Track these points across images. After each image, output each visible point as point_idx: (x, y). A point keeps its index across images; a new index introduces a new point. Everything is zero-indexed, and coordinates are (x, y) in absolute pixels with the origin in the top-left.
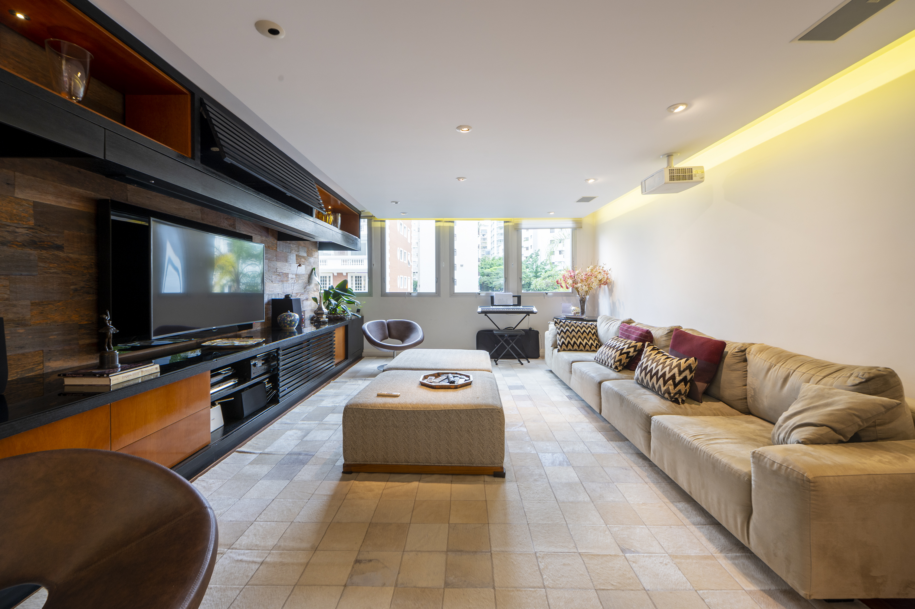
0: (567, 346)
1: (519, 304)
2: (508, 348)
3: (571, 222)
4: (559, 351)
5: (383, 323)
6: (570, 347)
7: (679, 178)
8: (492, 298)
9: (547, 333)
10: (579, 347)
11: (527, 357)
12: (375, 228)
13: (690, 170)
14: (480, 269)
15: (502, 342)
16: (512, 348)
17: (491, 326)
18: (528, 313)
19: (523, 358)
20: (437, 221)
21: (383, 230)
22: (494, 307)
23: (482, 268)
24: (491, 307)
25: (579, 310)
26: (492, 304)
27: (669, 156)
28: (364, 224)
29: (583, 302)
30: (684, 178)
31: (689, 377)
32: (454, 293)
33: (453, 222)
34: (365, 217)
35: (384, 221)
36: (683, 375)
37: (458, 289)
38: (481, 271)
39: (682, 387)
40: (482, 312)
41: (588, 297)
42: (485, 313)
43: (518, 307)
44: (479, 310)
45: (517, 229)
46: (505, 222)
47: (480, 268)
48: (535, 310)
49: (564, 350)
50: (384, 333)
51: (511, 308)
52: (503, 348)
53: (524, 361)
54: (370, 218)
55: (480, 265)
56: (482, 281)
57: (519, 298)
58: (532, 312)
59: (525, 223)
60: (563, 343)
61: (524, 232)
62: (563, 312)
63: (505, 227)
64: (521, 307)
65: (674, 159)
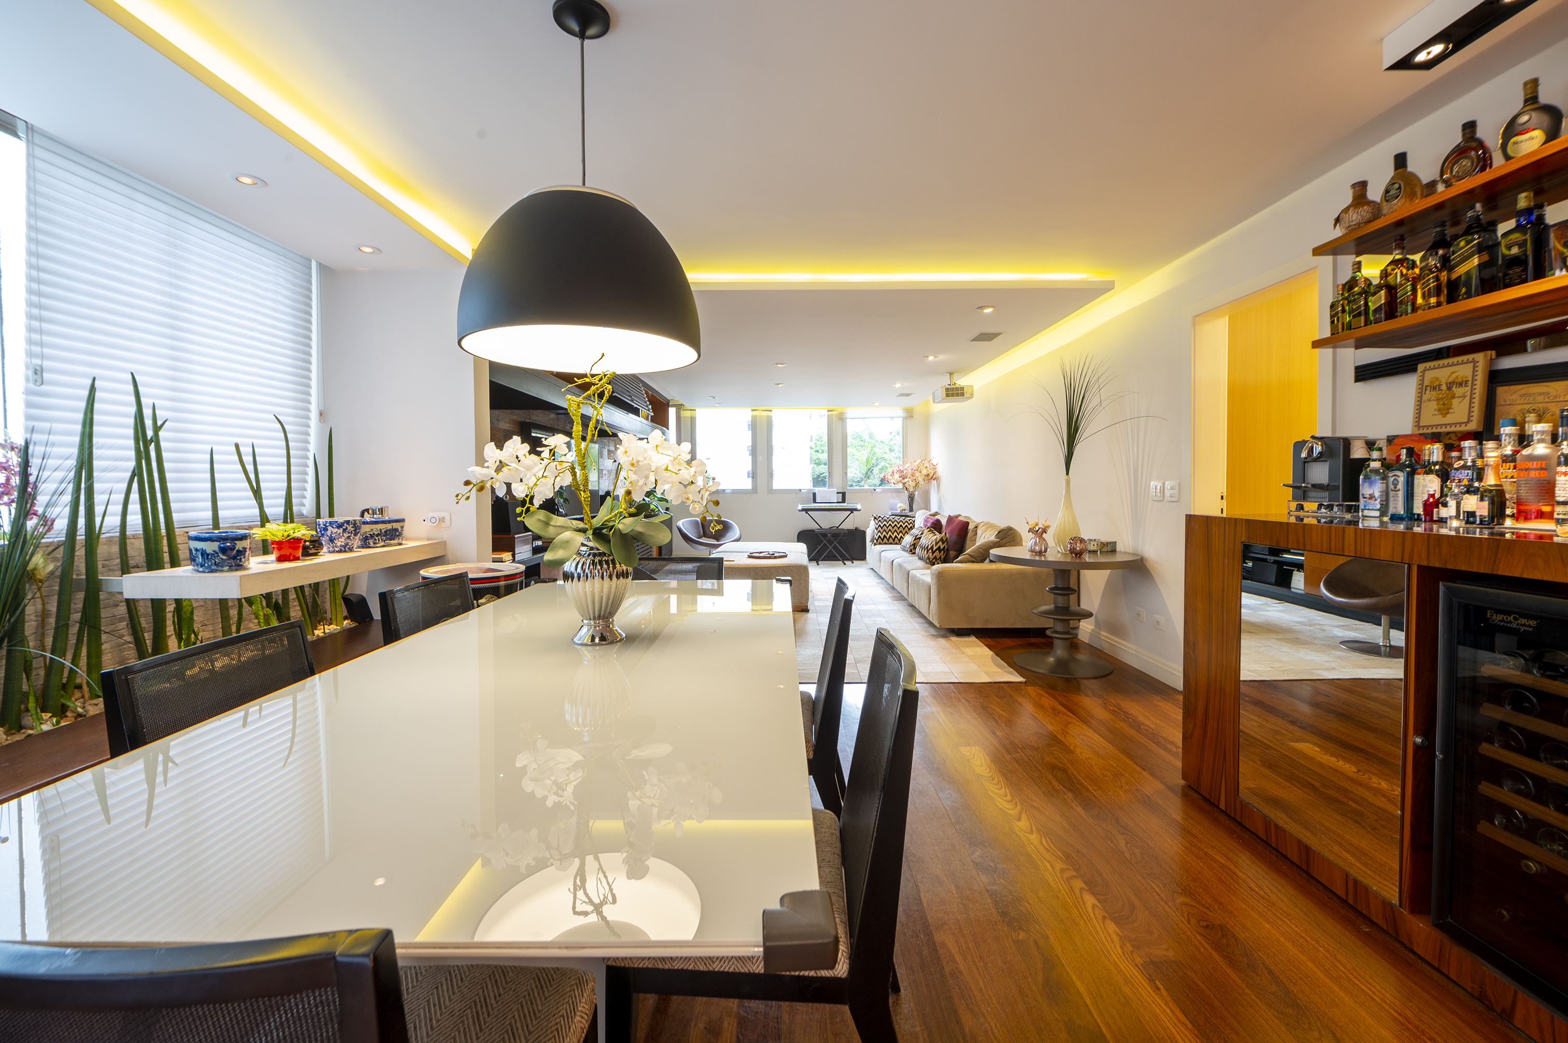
0: (883, 540)
1: (844, 501)
2: (831, 547)
3: (901, 411)
4: (875, 544)
5: (697, 522)
6: (885, 540)
7: (953, 395)
8: (814, 494)
9: (868, 529)
10: (894, 540)
11: (852, 559)
12: (685, 417)
13: (962, 388)
14: (814, 453)
15: (825, 542)
16: (835, 548)
17: (814, 526)
18: (852, 510)
19: (848, 560)
20: (752, 410)
21: (693, 420)
22: (816, 505)
23: (817, 451)
24: (813, 505)
25: (907, 507)
26: (815, 501)
27: (951, 374)
28: (672, 412)
29: (911, 498)
30: (957, 395)
31: (942, 547)
32: (772, 490)
33: (771, 411)
34: (673, 406)
35: (695, 410)
36: (938, 545)
37: (776, 485)
38: (815, 457)
39: (937, 553)
40: (803, 510)
41: (916, 493)
42: (806, 510)
43: (842, 504)
44: (800, 507)
45: (842, 418)
46: (828, 411)
47: (813, 451)
48: (859, 507)
49: (880, 544)
50: (699, 532)
51: (835, 506)
52: (825, 548)
53: (848, 563)
54: (679, 407)
55: (814, 446)
56: (817, 473)
57: (844, 494)
58: (856, 510)
59: (850, 412)
60: (880, 537)
61: (849, 422)
62: (891, 509)
63: (828, 416)
64: (845, 504)
65: (955, 377)
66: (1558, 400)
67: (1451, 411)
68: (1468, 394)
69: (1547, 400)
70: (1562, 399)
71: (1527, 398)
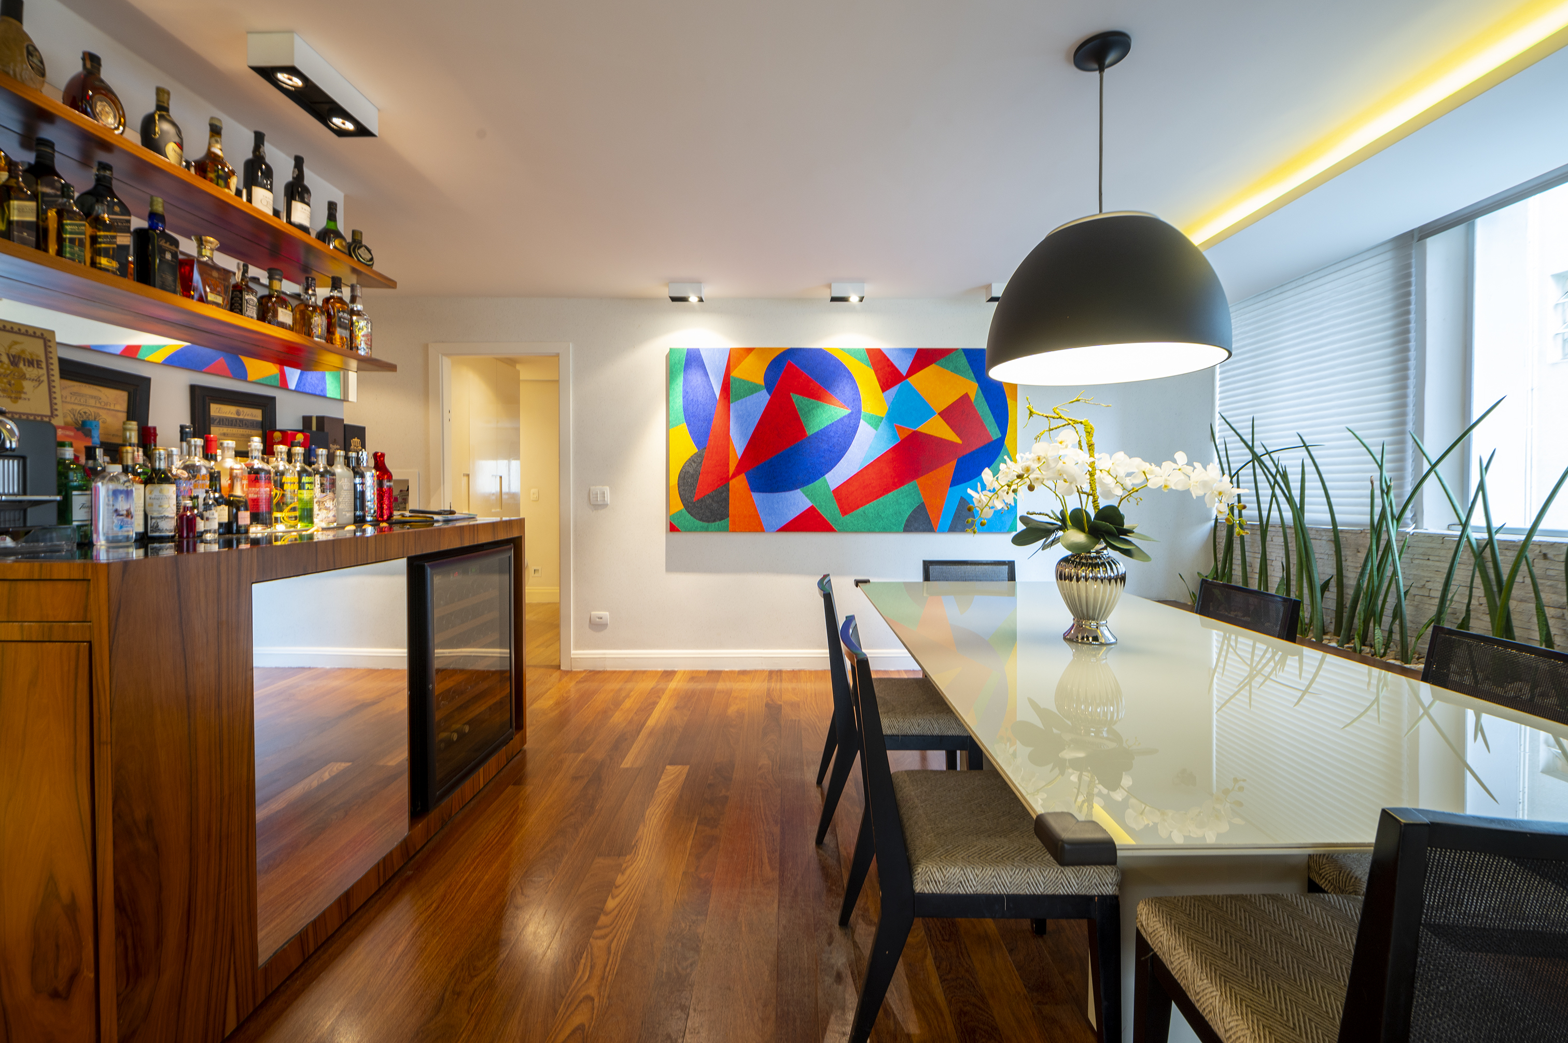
66: (108, 407)
67: (23, 396)
68: (45, 378)
69: (98, 405)
70: (112, 407)
71: (78, 398)
